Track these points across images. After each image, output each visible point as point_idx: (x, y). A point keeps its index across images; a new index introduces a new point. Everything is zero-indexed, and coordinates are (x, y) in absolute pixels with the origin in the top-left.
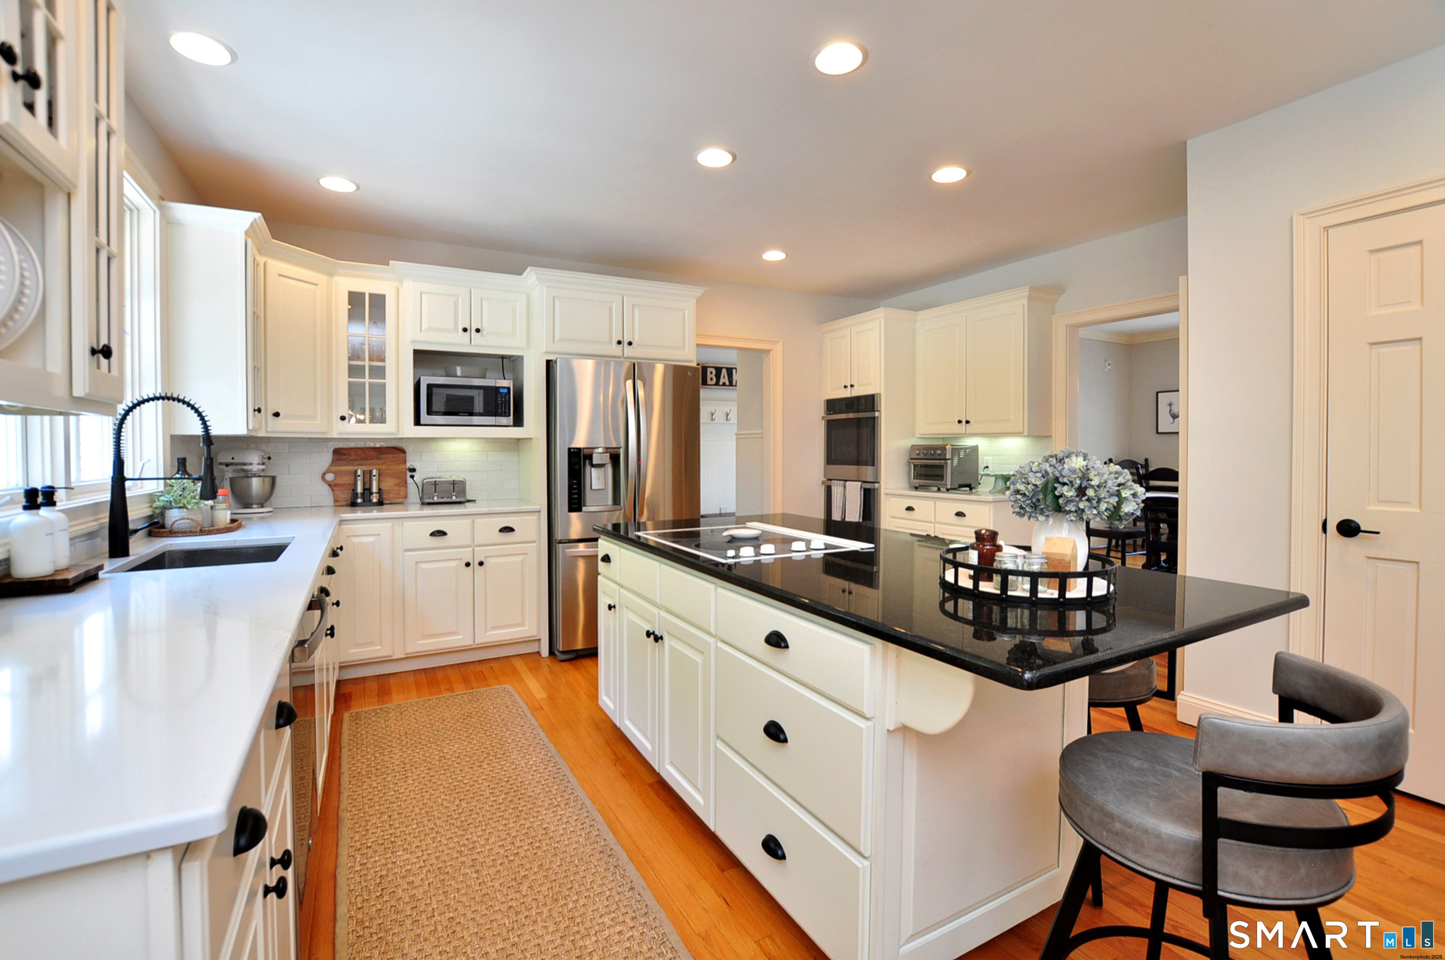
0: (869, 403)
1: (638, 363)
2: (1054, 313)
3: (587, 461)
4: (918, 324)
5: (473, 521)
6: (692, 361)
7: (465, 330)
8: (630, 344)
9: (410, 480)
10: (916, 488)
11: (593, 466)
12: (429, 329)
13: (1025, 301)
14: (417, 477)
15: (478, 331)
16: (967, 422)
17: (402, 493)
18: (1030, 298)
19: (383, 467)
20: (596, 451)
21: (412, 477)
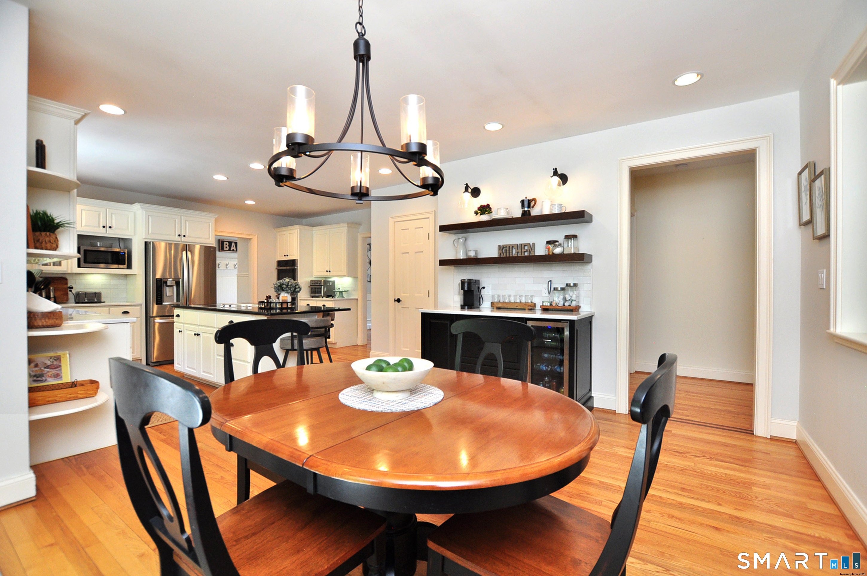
0: (293, 263)
1: (188, 245)
2: (359, 232)
3: (165, 284)
4: (314, 232)
5: (109, 309)
6: (213, 244)
7: (104, 227)
8: (184, 236)
9: (70, 293)
10: (312, 297)
11: (167, 286)
12: (86, 226)
13: (347, 228)
14: (74, 291)
15: (110, 227)
16: (330, 271)
17: (65, 298)
18: (348, 227)
19: (55, 286)
20: (169, 280)
21: (71, 291)
